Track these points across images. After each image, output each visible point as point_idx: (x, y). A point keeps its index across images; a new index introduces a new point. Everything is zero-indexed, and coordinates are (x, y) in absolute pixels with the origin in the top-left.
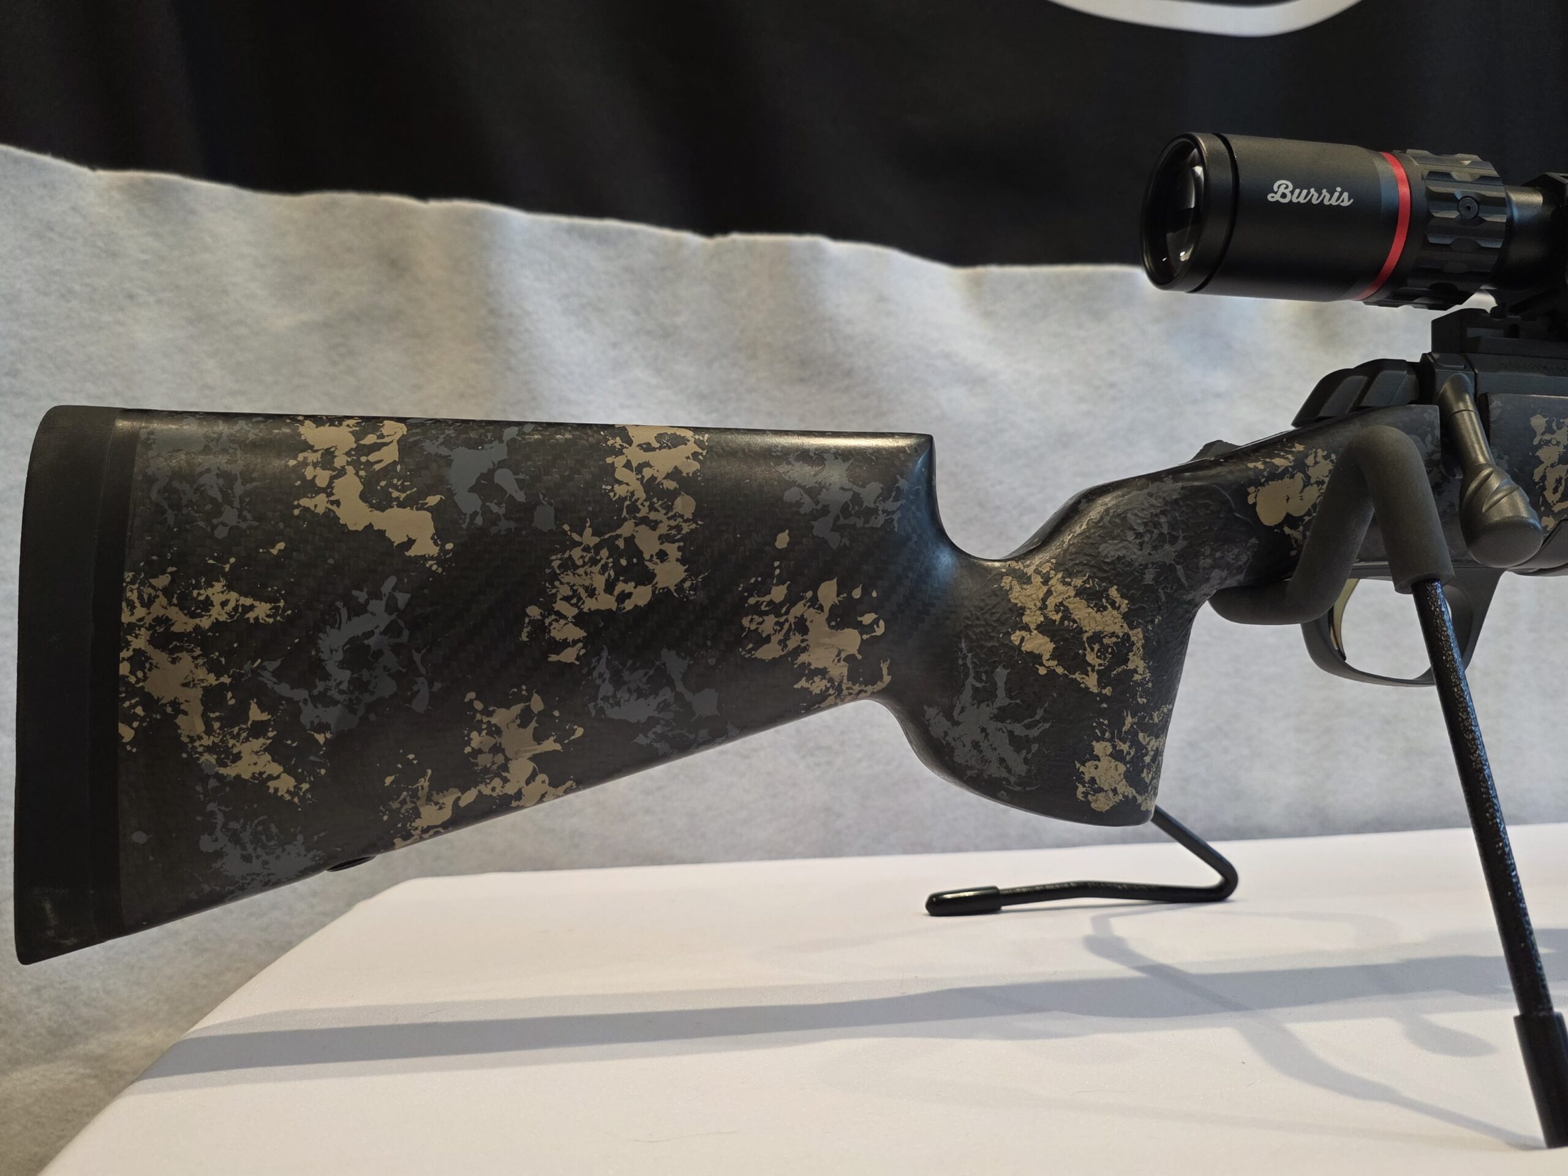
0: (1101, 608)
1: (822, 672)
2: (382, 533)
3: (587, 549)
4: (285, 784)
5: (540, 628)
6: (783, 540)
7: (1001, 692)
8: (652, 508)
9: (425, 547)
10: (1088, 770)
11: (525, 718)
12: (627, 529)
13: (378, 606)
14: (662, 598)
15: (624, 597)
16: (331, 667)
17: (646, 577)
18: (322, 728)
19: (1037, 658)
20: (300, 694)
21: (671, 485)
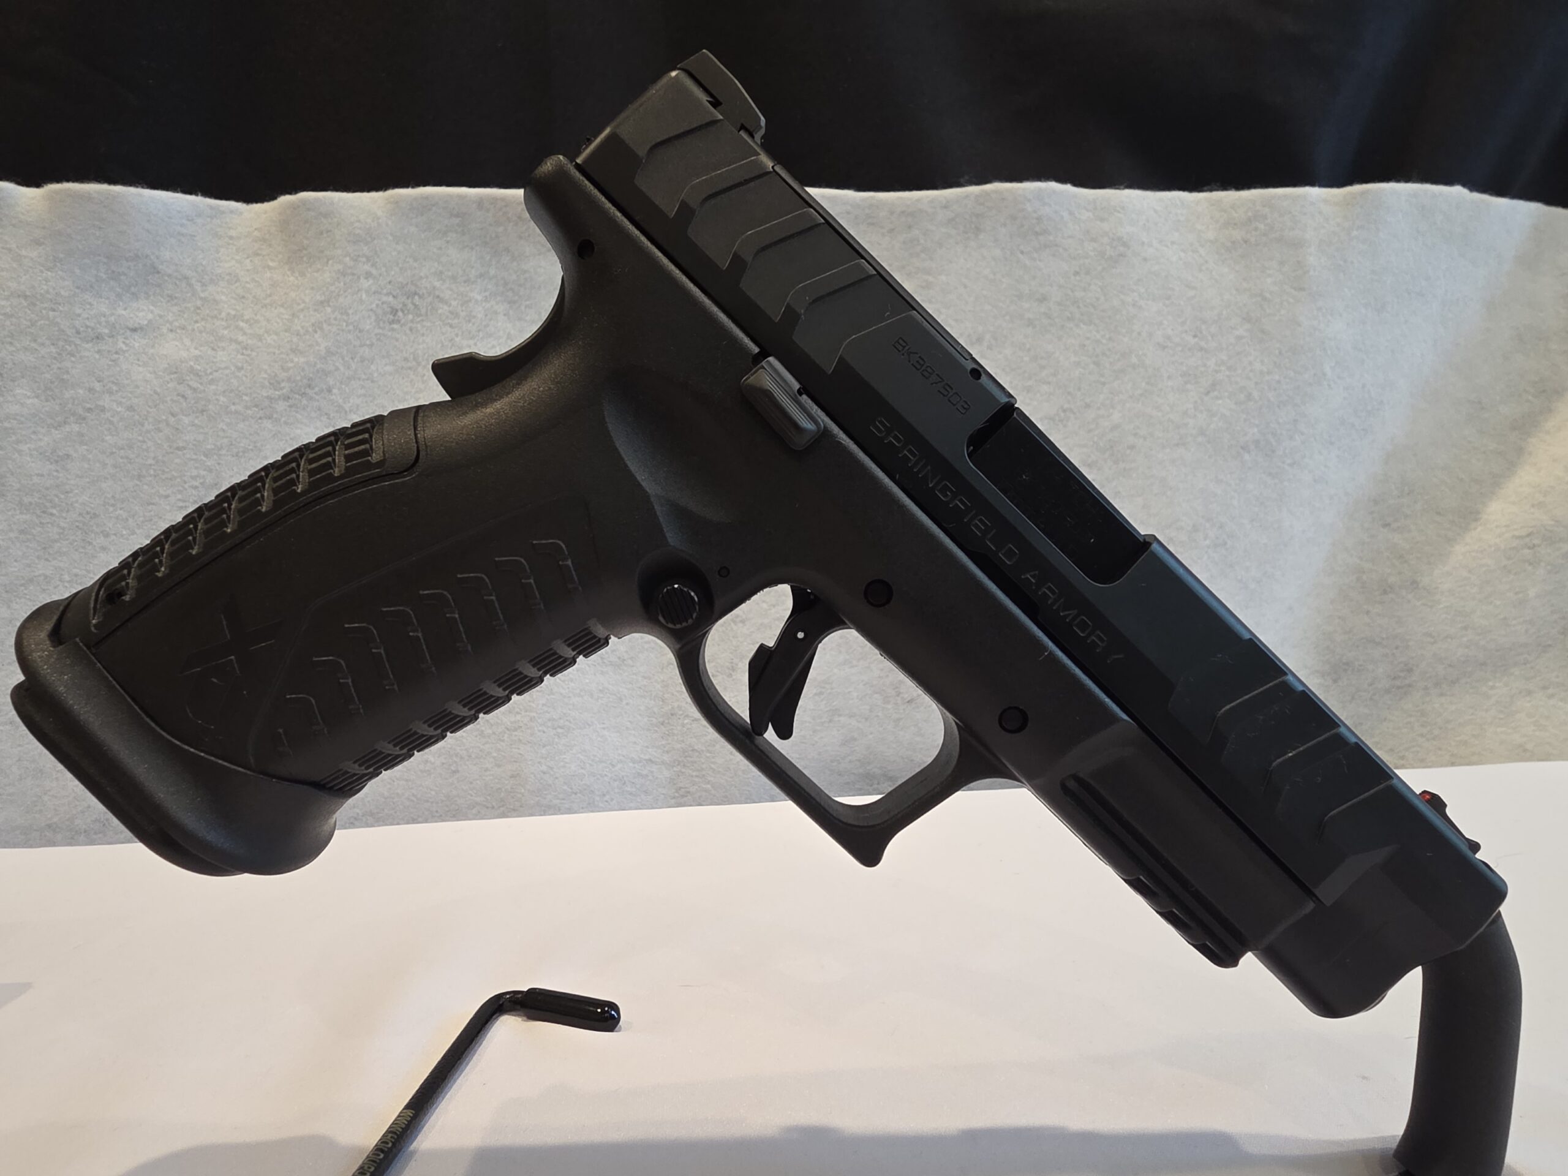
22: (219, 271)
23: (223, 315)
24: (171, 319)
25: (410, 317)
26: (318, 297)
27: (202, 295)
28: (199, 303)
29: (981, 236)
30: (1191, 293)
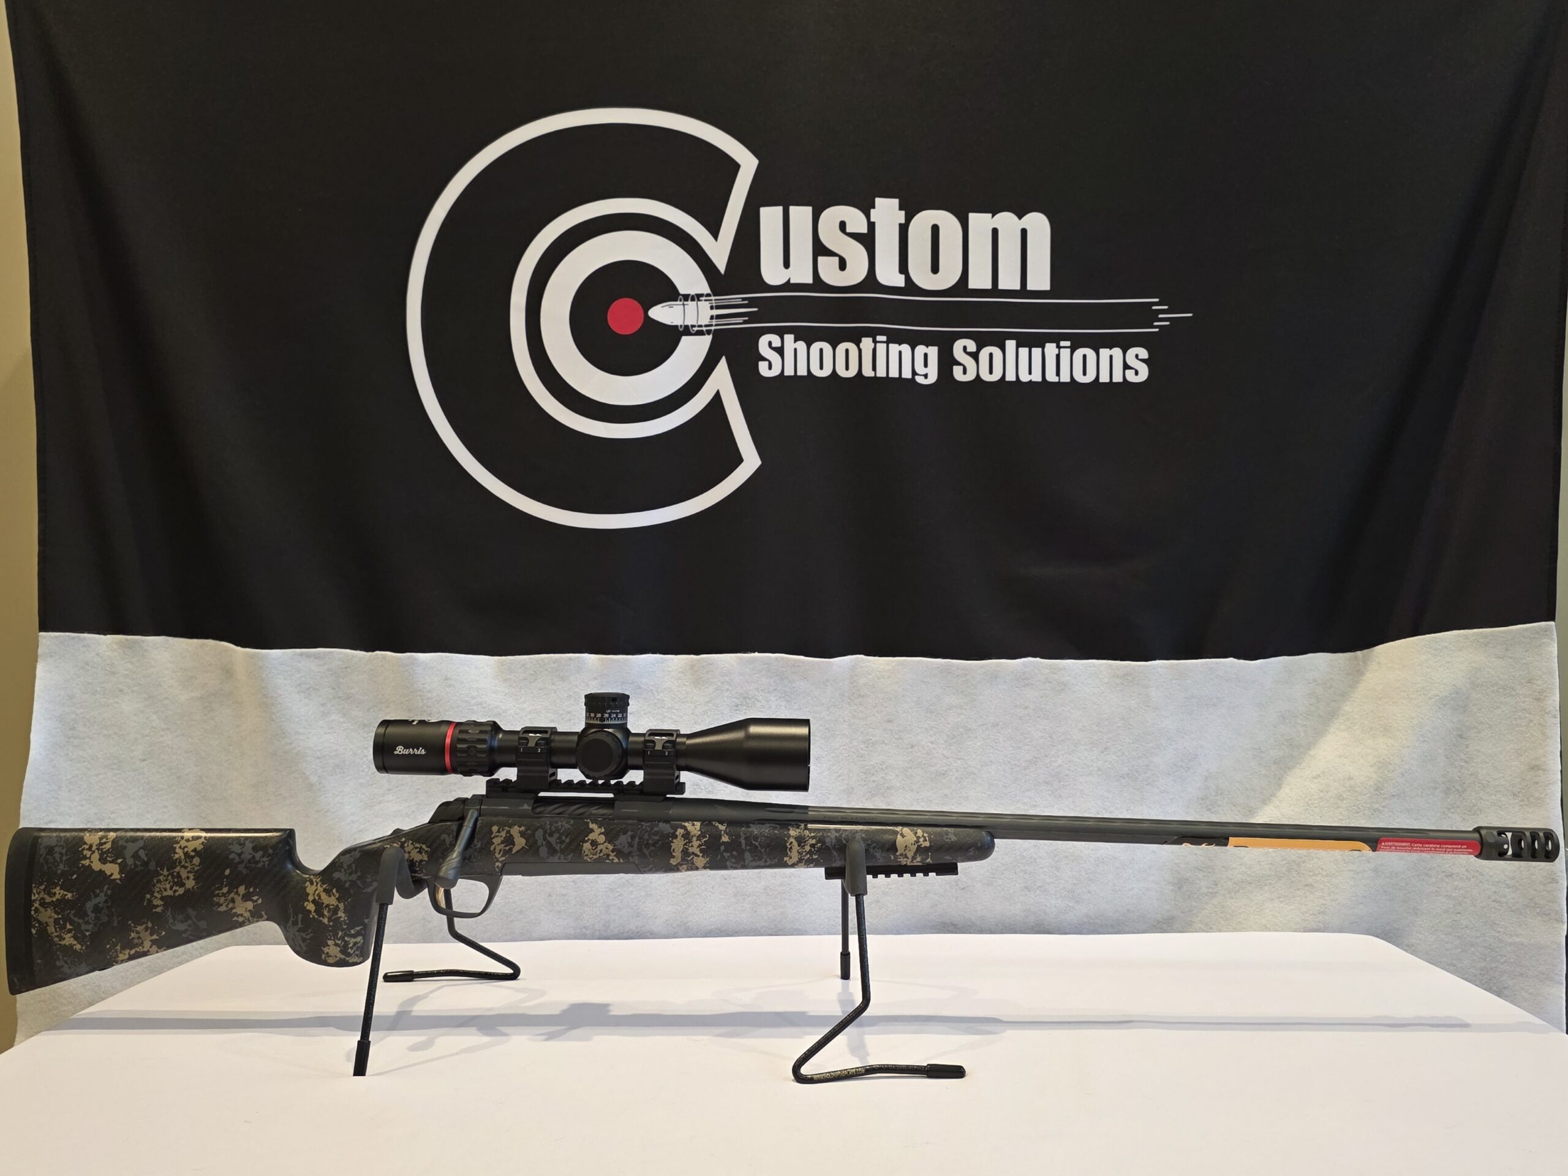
0: (330, 896)
1: (242, 915)
2: (104, 871)
3: (165, 876)
4: (78, 947)
5: (150, 901)
6: (227, 872)
7: (300, 922)
8: (186, 862)
9: (116, 876)
10: (326, 950)
11: (146, 929)
12: (178, 869)
13: (102, 894)
14: (187, 891)
15: (175, 891)
16: (89, 912)
17: (182, 885)
18: (88, 931)
19: (310, 912)
20: (81, 921)
21: (193, 854)
22: (664, 687)
23: (666, 707)
24: (645, 708)
25: (744, 707)
26: (708, 700)
27: (659, 697)
28: (656, 701)
29: (998, 679)
30: (1096, 707)
